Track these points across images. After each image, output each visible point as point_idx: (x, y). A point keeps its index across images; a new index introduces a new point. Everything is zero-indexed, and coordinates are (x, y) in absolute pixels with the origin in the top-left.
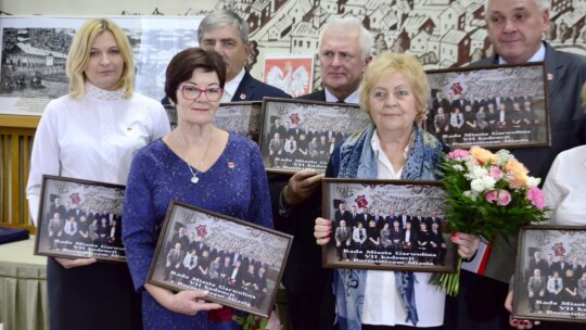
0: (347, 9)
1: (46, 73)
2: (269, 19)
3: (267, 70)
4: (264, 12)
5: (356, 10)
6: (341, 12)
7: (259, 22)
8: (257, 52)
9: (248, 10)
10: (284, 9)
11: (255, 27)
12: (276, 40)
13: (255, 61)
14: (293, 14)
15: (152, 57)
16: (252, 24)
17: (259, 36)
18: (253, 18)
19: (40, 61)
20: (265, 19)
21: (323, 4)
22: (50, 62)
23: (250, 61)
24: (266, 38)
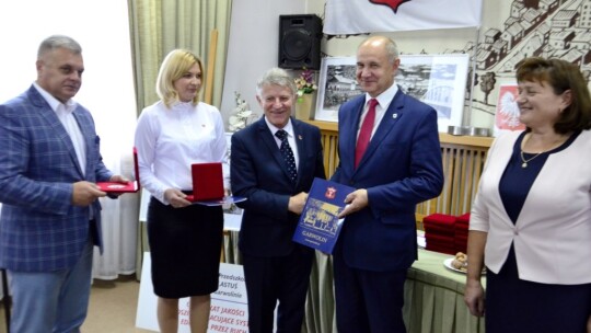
0: (573, 45)
1: (350, 94)
2: (505, 55)
3: (502, 94)
4: (502, 49)
5: (580, 46)
6: (567, 47)
7: (498, 58)
8: (495, 81)
9: (489, 49)
10: (518, 47)
11: (495, 61)
12: (509, 71)
13: (493, 88)
14: (525, 51)
15: (418, 84)
16: (492, 60)
17: (497, 68)
18: (493, 55)
19: (347, 87)
20: (503, 55)
21: (552, 42)
22: (353, 87)
23: (489, 88)
24: (502, 70)
